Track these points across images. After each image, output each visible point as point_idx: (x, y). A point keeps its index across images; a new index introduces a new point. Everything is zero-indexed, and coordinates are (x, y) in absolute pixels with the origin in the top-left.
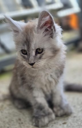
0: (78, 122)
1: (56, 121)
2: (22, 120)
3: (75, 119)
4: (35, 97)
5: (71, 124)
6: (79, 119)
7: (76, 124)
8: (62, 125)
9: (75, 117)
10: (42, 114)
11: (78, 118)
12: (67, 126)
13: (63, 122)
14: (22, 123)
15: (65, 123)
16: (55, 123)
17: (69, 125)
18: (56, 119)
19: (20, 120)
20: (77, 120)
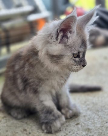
0: (90, 120)
1: (67, 124)
2: (28, 130)
3: (87, 118)
4: (42, 101)
5: (85, 124)
6: (91, 117)
7: (90, 123)
8: (76, 126)
9: (84, 116)
10: (52, 118)
11: (89, 117)
12: (82, 126)
13: (76, 123)
14: (30, 133)
15: (77, 124)
16: (67, 126)
17: (83, 125)
18: (66, 122)
19: (25, 130)
20: (89, 119)
